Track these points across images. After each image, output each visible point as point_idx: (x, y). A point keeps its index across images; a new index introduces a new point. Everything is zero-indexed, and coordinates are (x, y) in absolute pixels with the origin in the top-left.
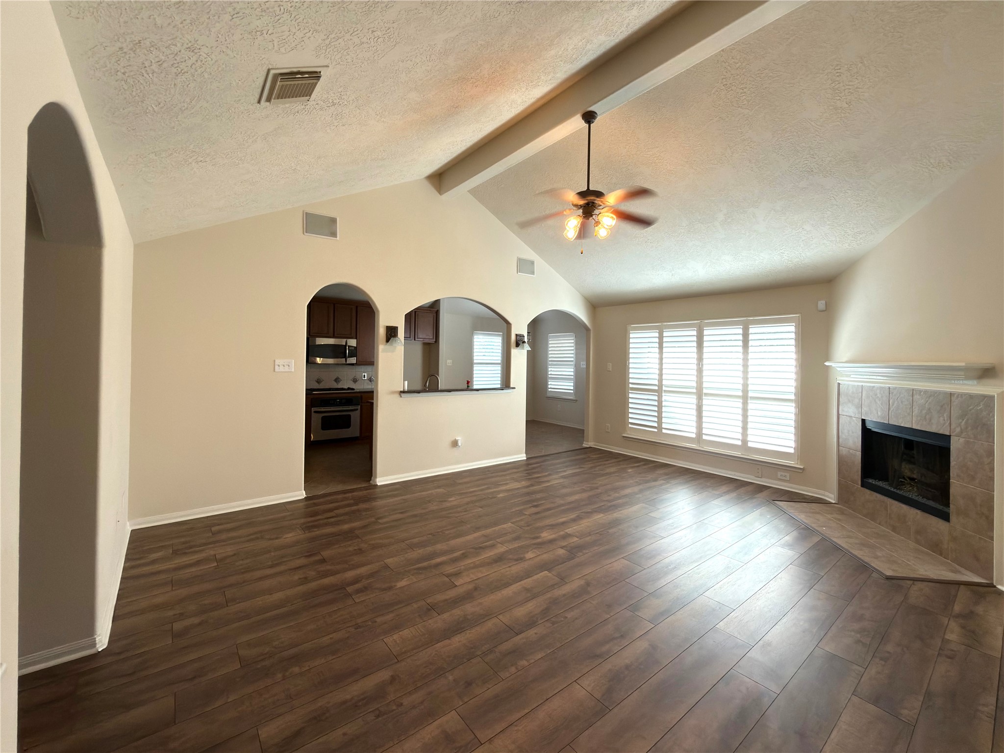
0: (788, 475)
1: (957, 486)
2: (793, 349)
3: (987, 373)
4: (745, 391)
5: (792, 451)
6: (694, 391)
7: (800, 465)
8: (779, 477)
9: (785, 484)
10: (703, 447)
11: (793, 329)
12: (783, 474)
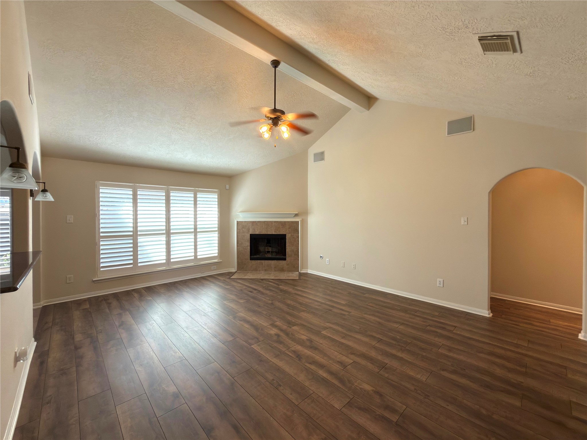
0: (215, 267)
1: (289, 249)
2: (217, 206)
3: (296, 215)
4: (195, 229)
5: (217, 255)
6: (164, 232)
7: (220, 260)
8: (212, 269)
9: (215, 271)
10: (171, 267)
11: (217, 197)
12: (214, 267)
